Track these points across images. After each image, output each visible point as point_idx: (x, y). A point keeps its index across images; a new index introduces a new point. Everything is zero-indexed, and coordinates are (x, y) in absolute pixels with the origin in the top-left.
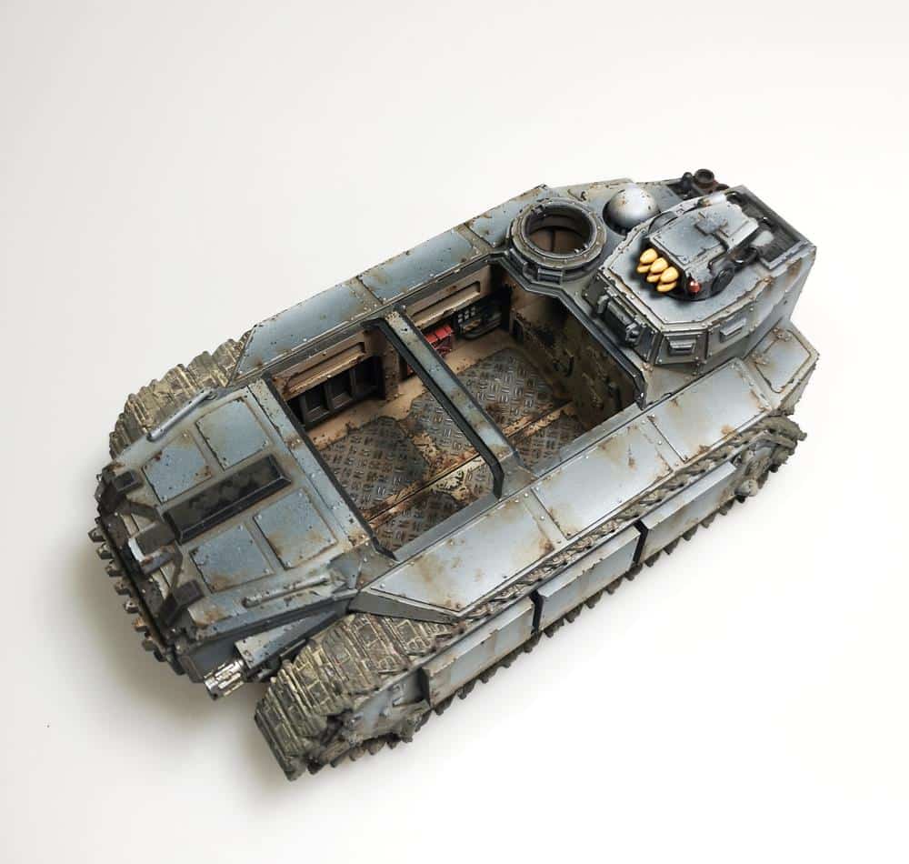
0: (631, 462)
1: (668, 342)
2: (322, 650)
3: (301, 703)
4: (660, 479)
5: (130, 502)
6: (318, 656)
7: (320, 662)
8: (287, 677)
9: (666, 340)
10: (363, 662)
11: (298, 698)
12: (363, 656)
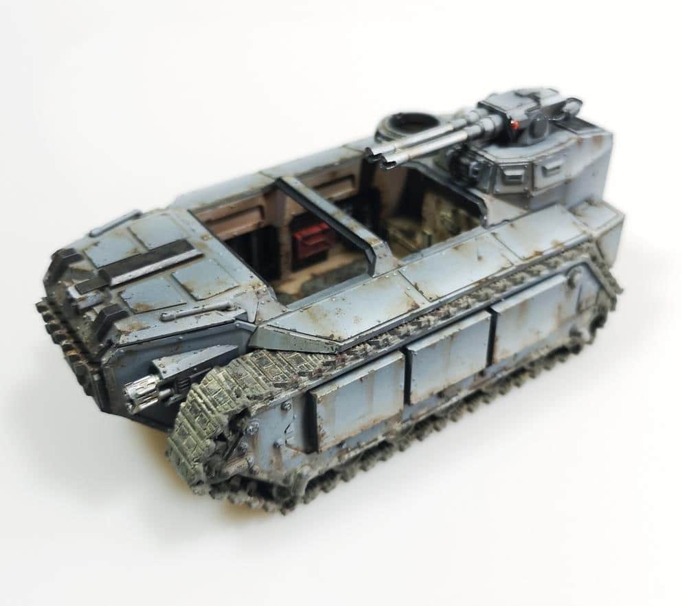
0: (480, 258)
1: (502, 171)
2: (225, 371)
3: (207, 410)
4: (504, 269)
5: (73, 270)
6: (222, 376)
7: (223, 379)
8: (195, 394)
9: (501, 170)
10: (260, 378)
11: (204, 406)
12: (260, 375)
